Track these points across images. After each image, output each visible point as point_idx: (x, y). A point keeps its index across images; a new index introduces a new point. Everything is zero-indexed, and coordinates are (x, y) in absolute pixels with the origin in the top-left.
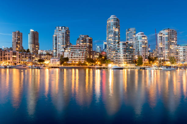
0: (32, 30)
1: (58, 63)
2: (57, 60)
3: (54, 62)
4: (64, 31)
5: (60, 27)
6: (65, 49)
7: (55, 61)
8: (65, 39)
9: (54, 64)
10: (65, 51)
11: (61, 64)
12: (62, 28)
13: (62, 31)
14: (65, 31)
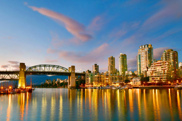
0: (121, 54)
1: (139, 83)
2: (138, 80)
3: (135, 82)
4: (146, 49)
5: (143, 46)
6: (147, 68)
7: (137, 81)
8: (148, 58)
9: (135, 84)
10: (148, 70)
11: (142, 84)
12: (145, 47)
13: (145, 49)
14: (148, 49)
